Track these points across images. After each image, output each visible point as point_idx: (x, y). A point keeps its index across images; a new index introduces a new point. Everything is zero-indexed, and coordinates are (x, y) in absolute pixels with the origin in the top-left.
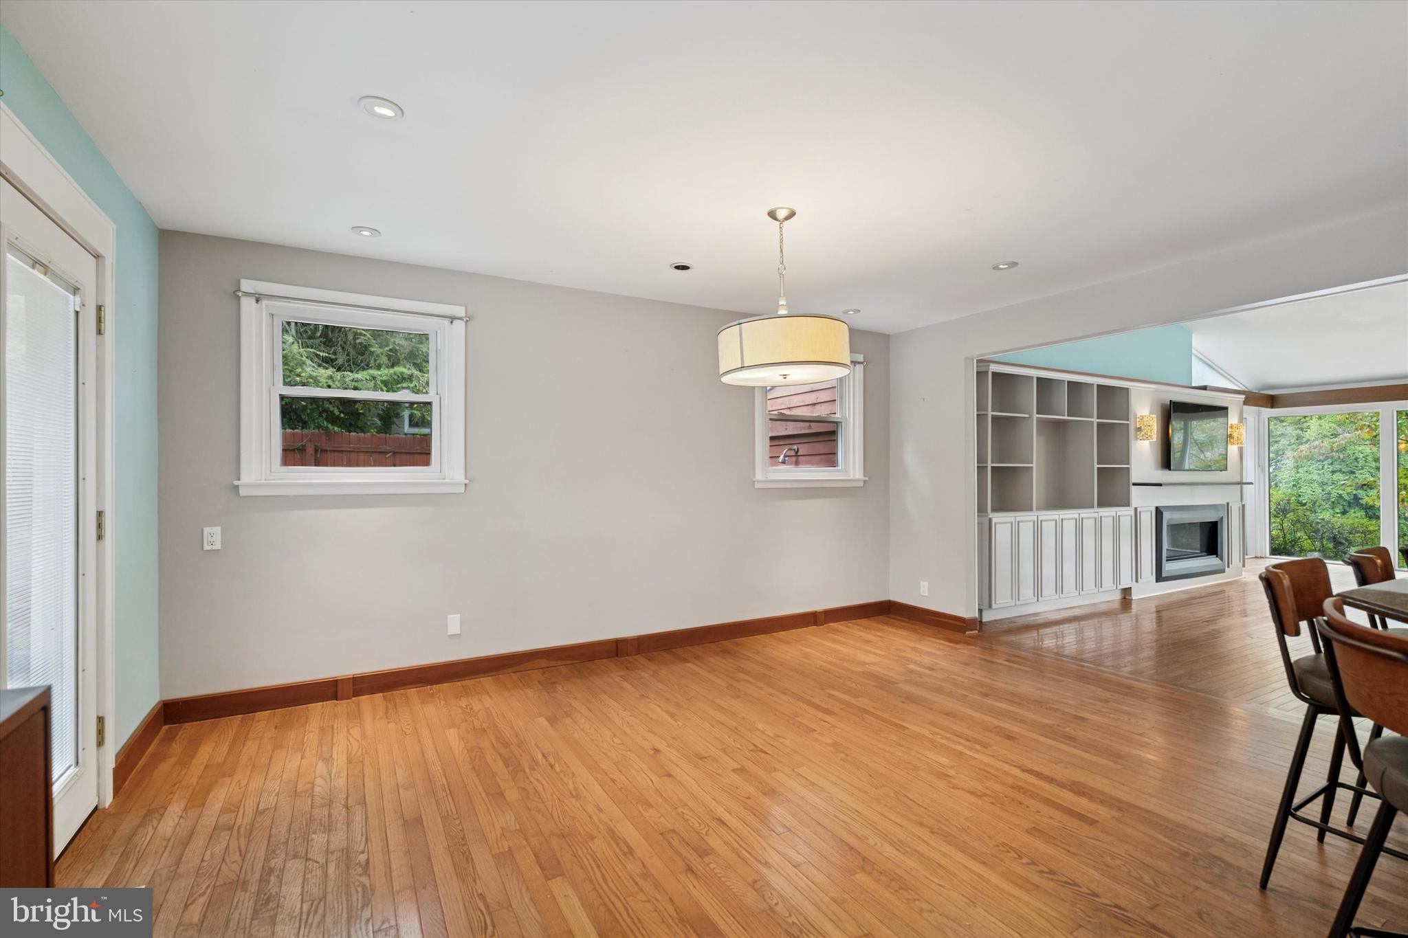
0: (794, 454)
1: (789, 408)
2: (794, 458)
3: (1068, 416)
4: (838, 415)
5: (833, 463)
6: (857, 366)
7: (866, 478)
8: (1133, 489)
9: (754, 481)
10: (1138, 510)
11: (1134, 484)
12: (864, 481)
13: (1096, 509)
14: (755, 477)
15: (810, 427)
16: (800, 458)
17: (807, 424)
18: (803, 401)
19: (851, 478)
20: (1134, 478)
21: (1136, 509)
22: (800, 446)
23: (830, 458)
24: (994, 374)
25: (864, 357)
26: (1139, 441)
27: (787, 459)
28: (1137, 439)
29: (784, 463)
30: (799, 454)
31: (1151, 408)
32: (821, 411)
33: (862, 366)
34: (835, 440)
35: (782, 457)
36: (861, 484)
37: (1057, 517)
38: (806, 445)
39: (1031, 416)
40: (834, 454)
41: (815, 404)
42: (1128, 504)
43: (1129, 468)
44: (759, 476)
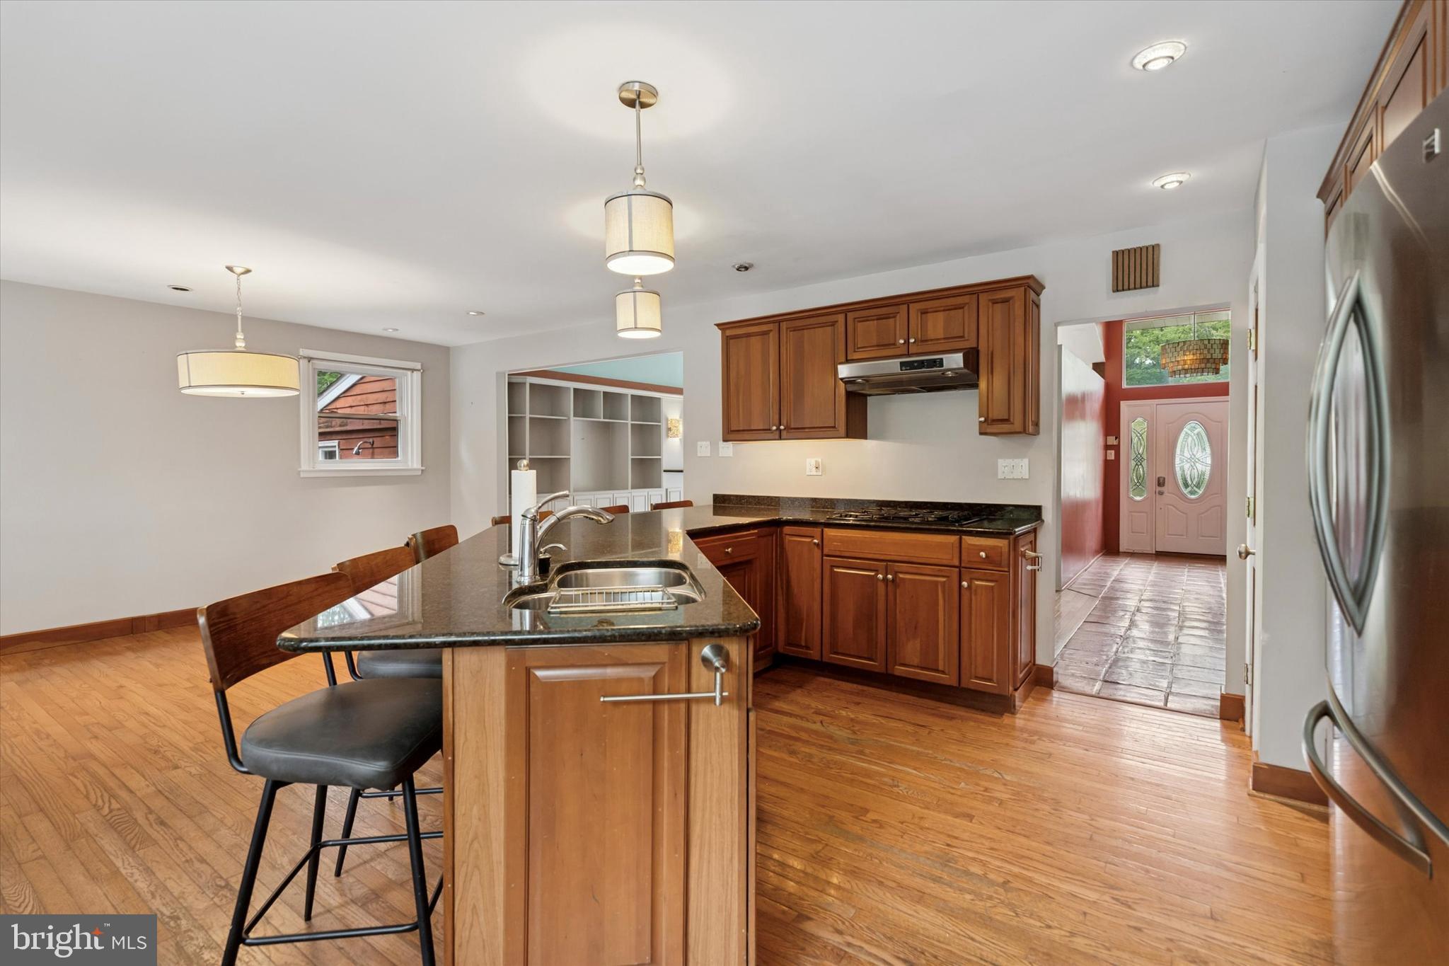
0: (370, 446)
1: (367, 405)
2: (371, 450)
3: (604, 418)
4: (397, 415)
5: (396, 454)
6: (415, 372)
7: (423, 468)
8: (664, 475)
9: (300, 472)
10: (668, 491)
11: (665, 471)
12: (422, 470)
13: (630, 490)
14: (300, 467)
15: (380, 424)
16: (376, 450)
17: (378, 421)
18: (377, 400)
19: (410, 467)
20: (665, 466)
21: (667, 490)
22: (375, 439)
23: (392, 450)
24: (531, 385)
25: (422, 365)
26: (669, 439)
27: (360, 451)
28: (668, 436)
29: (359, 454)
30: (374, 446)
31: (681, 415)
32: (376, 411)
33: (419, 373)
34: (396, 436)
35: (356, 448)
36: (420, 473)
37: (592, 497)
38: (378, 439)
39: (569, 418)
40: (396, 447)
41: (385, 403)
42: (660, 486)
43: (660, 459)
44: (305, 466)
